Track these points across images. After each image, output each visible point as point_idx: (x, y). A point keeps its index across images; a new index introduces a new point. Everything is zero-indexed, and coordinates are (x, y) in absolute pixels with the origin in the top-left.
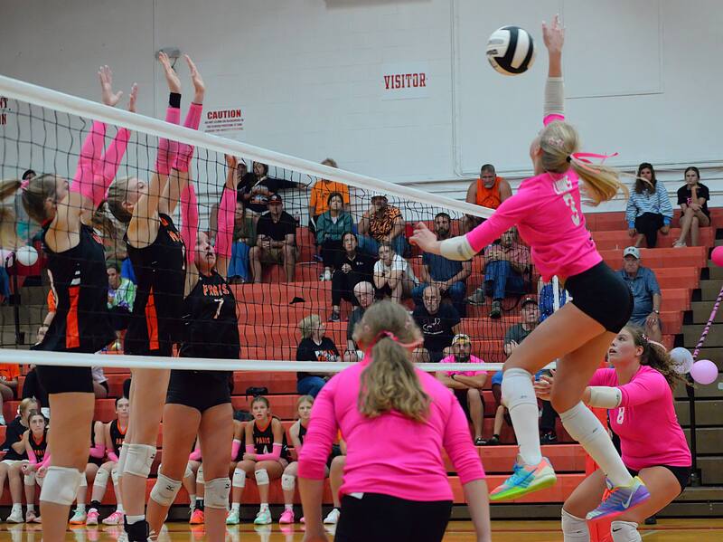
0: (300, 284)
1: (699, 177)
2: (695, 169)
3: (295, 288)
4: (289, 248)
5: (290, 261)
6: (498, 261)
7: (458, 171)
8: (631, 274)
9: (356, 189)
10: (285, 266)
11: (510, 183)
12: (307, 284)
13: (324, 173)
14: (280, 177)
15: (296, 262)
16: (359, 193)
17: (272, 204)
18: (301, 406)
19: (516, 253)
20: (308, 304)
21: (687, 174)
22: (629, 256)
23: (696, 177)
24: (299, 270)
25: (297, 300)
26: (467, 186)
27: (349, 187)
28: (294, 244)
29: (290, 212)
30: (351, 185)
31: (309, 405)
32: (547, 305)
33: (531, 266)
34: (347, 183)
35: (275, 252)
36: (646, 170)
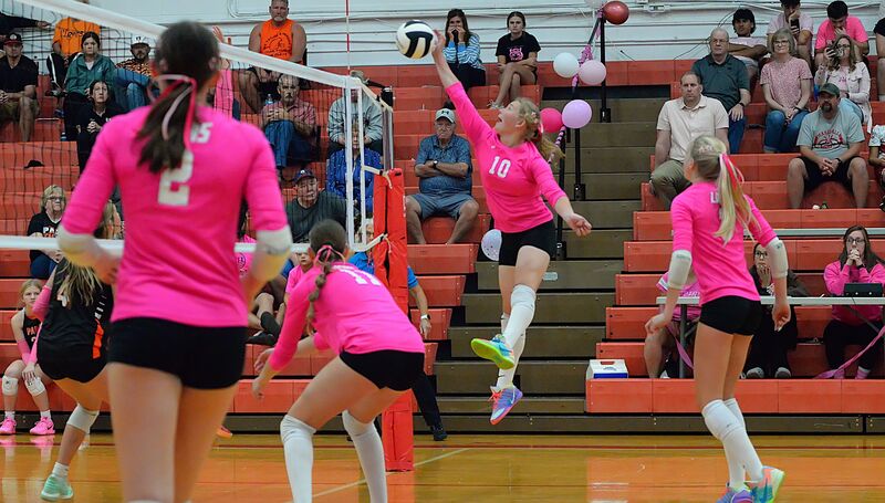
0: (39, 144)
1: (524, 24)
2: (519, 14)
3: (33, 149)
4: (27, 101)
5: (28, 115)
6: (280, 121)
7: (233, 12)
8: (443, 141)
9: (109, 30)
10: (21, 121)
11: (304, 26)
12: (48, 144)
13: (72, 10)
14: (18, 13)
15: (34, 118)
16: (113, 35)
17: (11, 45)
18: (27, 291)
19: (301, 111)
20: (49, 168)
21: (512, 20)
22: (442, 118)
23: (521, 24)
24: (38, 126)
25: (34, 163)
26: (249, 30)
27: (101, 27)
28: (34, 96)
29: (30, 56)
30: (103, 25)
31: (38, 290)
32: (338, 176)
33: (319, 127)
34: (99, 23)
35: (11, 104)
36: (456, 19)
